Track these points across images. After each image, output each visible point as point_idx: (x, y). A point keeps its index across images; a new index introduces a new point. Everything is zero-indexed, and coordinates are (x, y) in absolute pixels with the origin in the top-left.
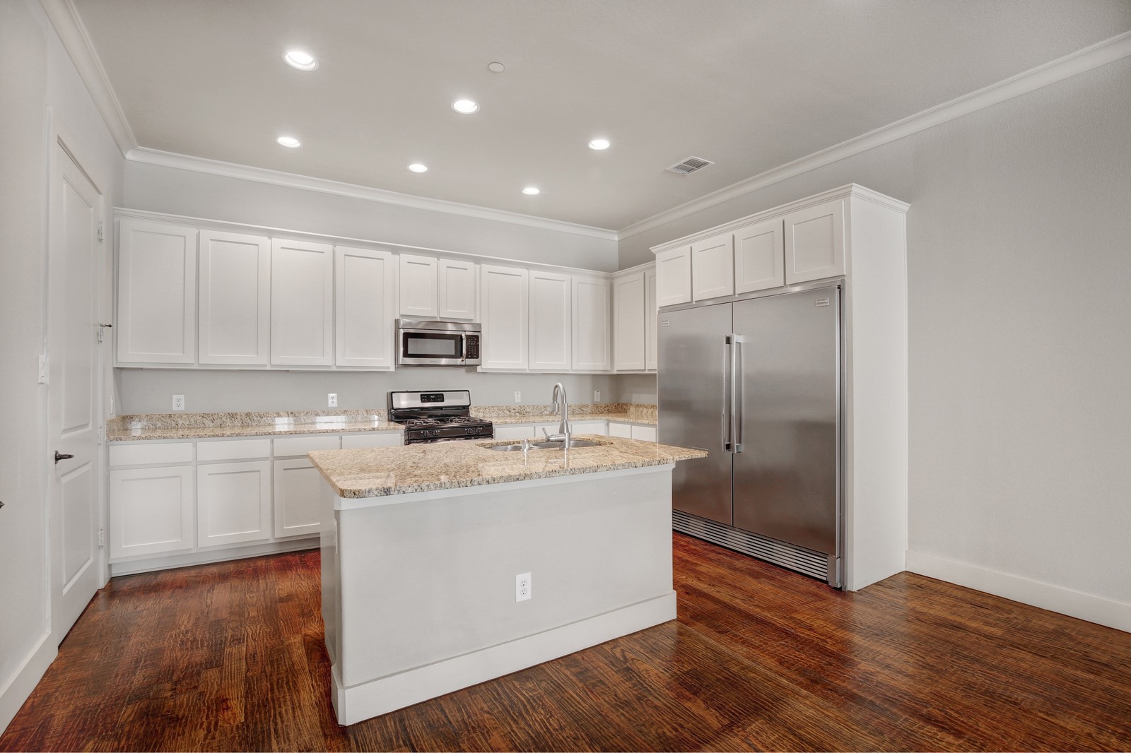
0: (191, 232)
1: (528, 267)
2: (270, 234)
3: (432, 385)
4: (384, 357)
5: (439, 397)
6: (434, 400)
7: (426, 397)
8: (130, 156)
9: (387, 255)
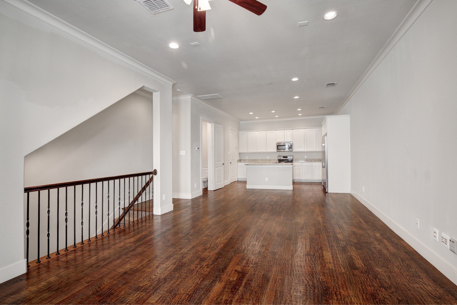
0: (247, 133)
1: (304, 129)
2: (257, 131)
3: (285, 155)
4: (275, 149)
5: (287, 157)
6: (285, 158)
7: (284, 157)
8: (241, 122)
9: (275, 131)
